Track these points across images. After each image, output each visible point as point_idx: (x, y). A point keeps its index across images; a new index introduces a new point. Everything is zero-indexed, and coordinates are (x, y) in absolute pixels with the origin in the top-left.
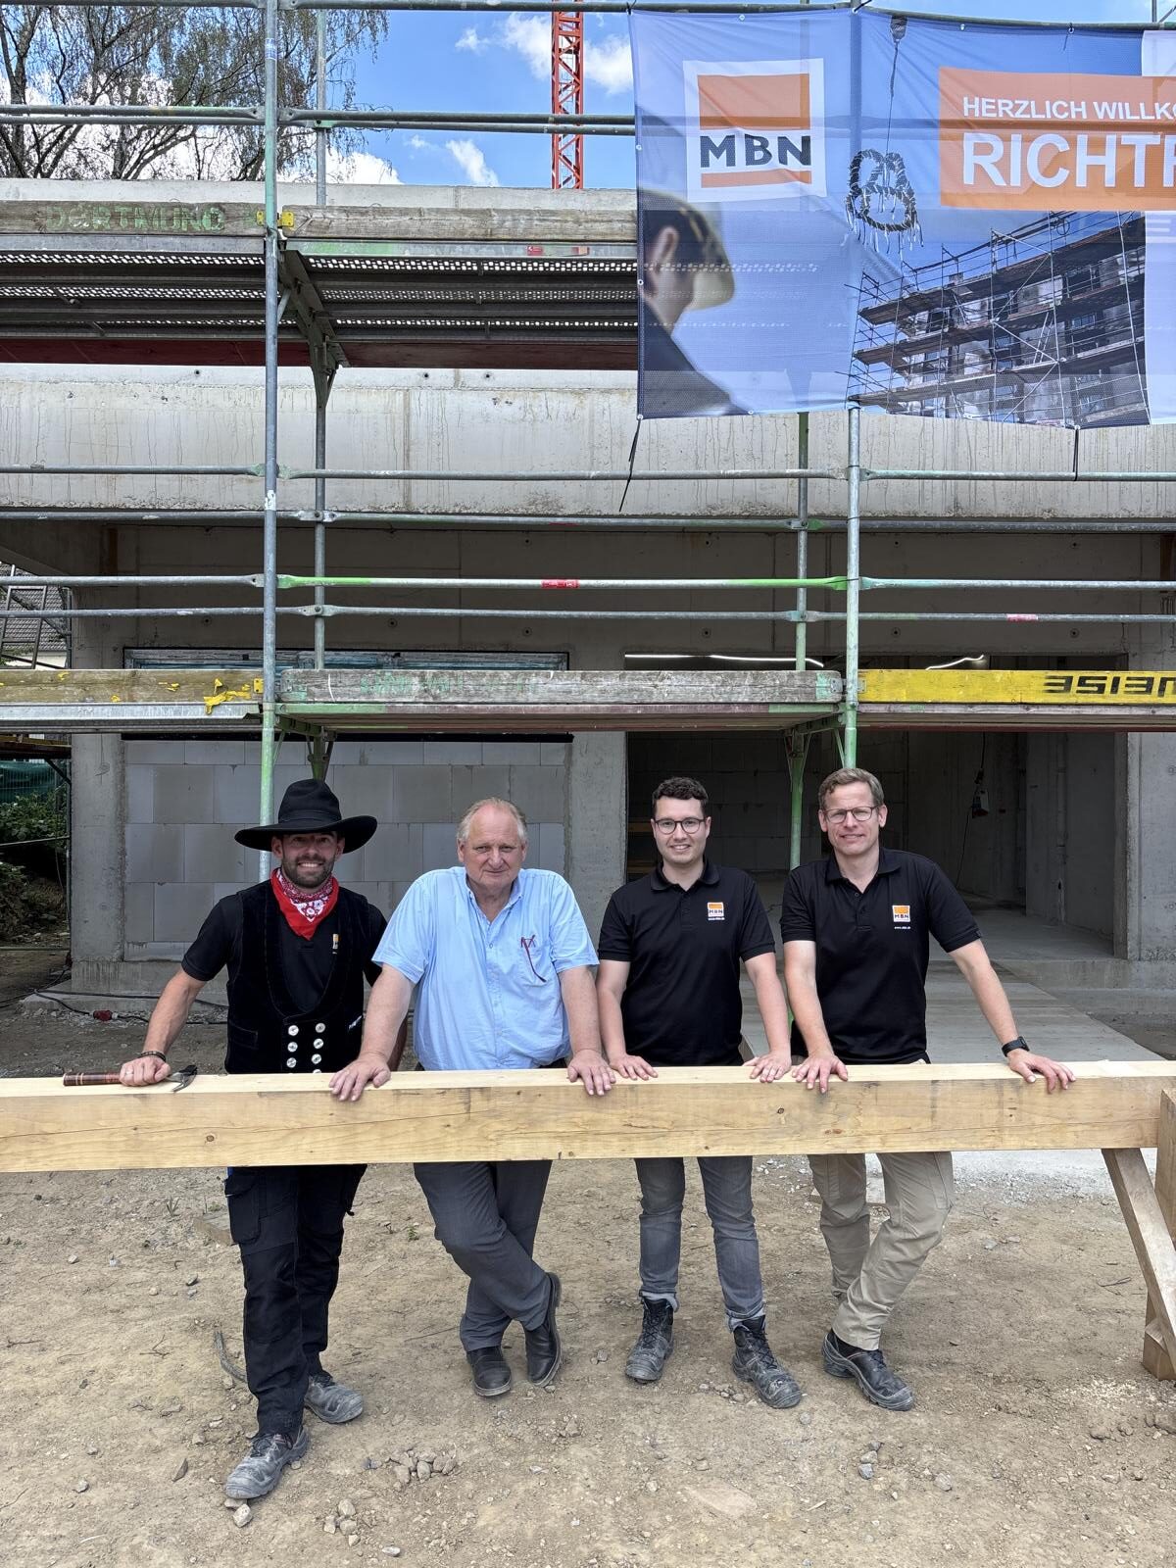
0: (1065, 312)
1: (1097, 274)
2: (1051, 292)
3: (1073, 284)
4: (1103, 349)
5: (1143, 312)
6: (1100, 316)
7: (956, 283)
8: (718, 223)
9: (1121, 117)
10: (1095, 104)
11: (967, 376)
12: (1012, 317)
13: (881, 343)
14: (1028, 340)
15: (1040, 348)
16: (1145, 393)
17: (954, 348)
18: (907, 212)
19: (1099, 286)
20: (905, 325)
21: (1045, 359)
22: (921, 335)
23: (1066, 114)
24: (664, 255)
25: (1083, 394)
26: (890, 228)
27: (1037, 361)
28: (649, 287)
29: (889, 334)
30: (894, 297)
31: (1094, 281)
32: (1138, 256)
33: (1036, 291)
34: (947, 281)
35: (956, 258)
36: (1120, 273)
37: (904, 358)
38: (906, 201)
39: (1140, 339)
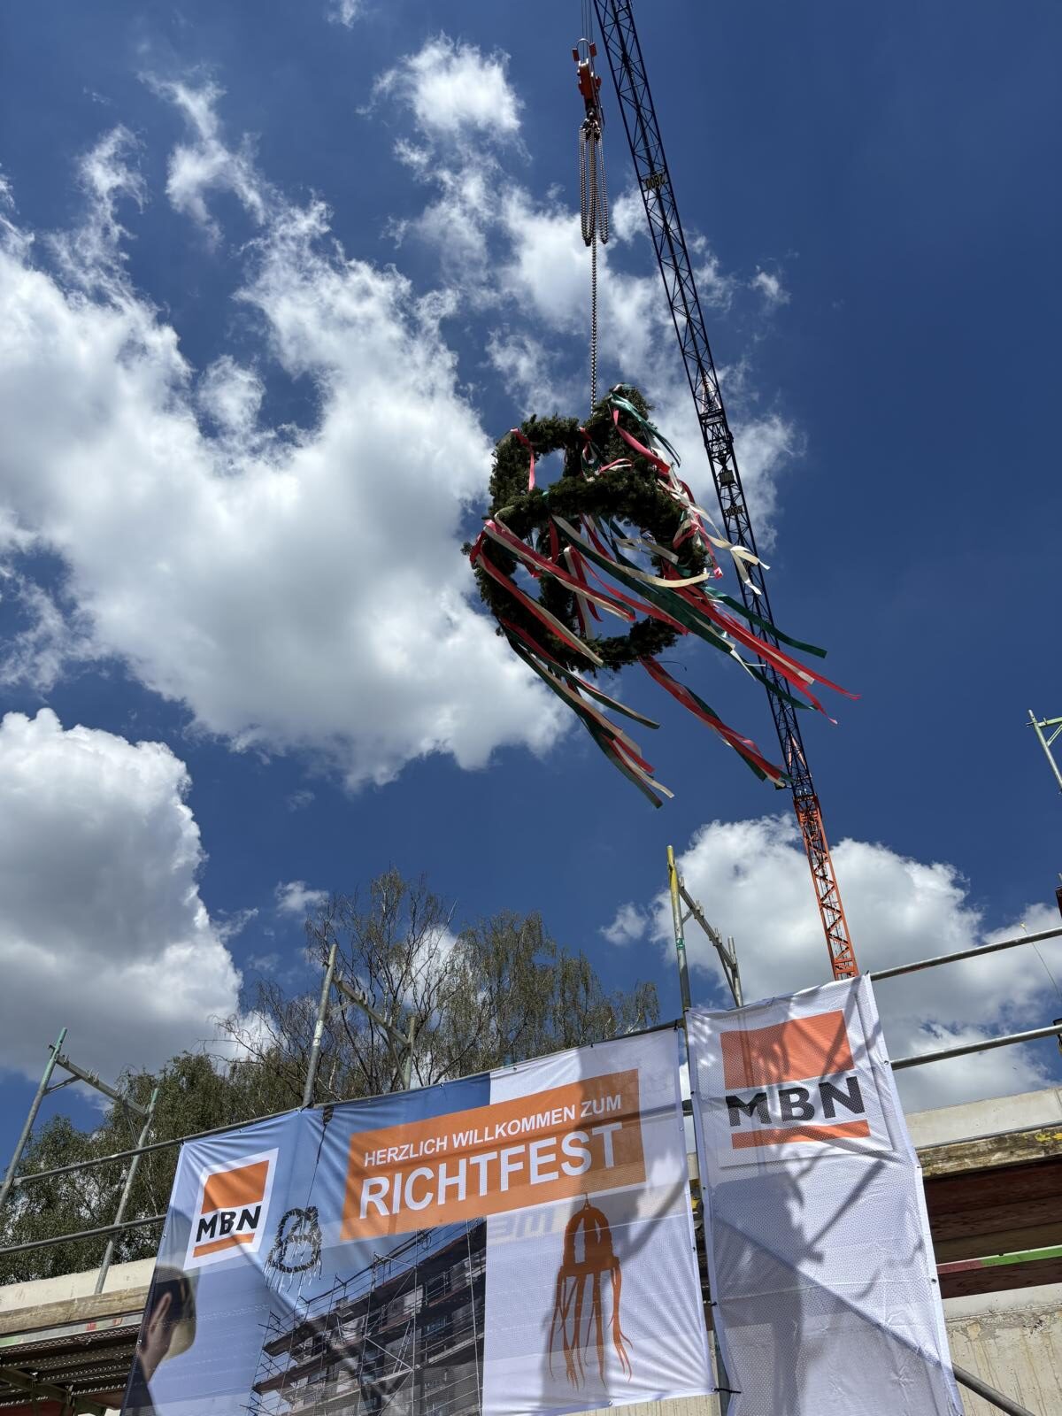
0: (425, 1316)
1: (449, 1280)
2: (413, 1301)
3: (431, 1291)
4: (450, 1352)
5: (484, 1308)
6: (450, 1319)
7: (341, 1306)
8: (195, 1286)
9: (471, 1143)
10: (454, 1136)
11: (339, 1394)
12: (381, 1331)
13: (276, 1373)
14: (392, 1351)
15: (400, 1358)
16: (481, 1391)
17: (331, 1368)
18: (314, 1253)
19: (449, 1291)
20: (296, 1353)
21: (403, 1368)
22: (308, 1359)
24: (159, 1317)
25: (431, 1400)
26: (296, 1269)
27: (396, 1371)
28: (144, 1346)
29: (285, 1362)
30: (290, 1328)
31: (447, 1286)
32: (480, 1257)
33: (402, 1302)
34: (334, 1307)
35: (345, 1284)
36: (467, 1275)
37: (292, 1384)
38: (314, 1244)
39: (480, 1336)
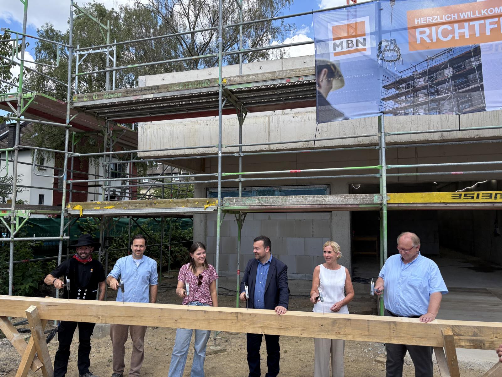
0: (454, 77)
1: (464, 65)
2: (449, 72)
3: (456, 69)
4: (468, 88)
5: (482, 75)
6: (467, 78)
7: (415, 74)
8: (339, 66)
9: (469, 16)
10: (460, 14)
11: (420, 101)
12: (435, 82)
13: (390, 95)
14: (441, 88)
15: (446, 90)
16: (484, 100)
17: (415, 93)
18: (398, 55)
19: (465, 68)
20: (398, 89)
21: (447, 93)
22: (404, 91)
23: (450, 19)
24: (324, 76)
25: (462, 103)
26: (391, 61)
27: (445, 94)
28: (320, 86)
29: (393, 92)
30: (394, 81)
31: (463, 67)
32: (478, 58)
33: (443, 73)
34: (412, 74)
35: (415, 66)
36: (473, 64)
37: (398, 98)
38: (397, 52)
39: (482, 83)
